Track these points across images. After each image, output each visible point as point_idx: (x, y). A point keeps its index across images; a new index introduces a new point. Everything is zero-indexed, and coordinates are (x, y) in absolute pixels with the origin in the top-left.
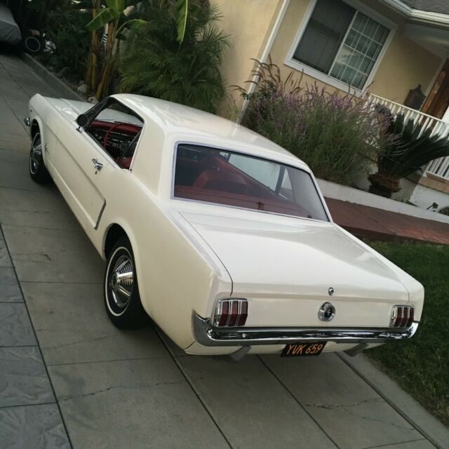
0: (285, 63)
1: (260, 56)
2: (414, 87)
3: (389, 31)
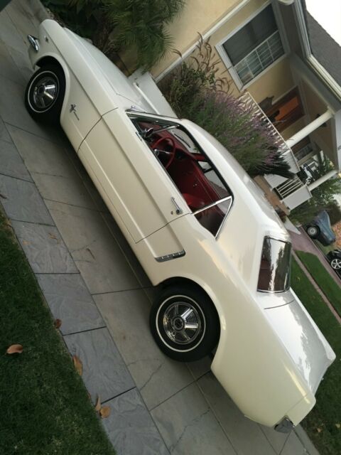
0: (216, 46)
1: (205, 33)
2: (270, 96)
3: (284, 53)
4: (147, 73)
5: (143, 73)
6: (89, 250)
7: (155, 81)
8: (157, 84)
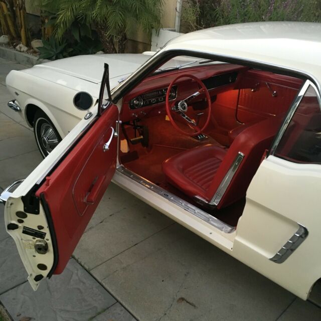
4: (161, 30)
5: (158, 34)
6: (182, 299)
7: (174, 31)
8: (180, 32)
